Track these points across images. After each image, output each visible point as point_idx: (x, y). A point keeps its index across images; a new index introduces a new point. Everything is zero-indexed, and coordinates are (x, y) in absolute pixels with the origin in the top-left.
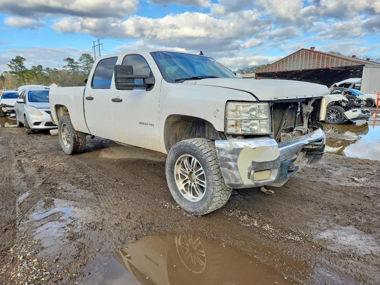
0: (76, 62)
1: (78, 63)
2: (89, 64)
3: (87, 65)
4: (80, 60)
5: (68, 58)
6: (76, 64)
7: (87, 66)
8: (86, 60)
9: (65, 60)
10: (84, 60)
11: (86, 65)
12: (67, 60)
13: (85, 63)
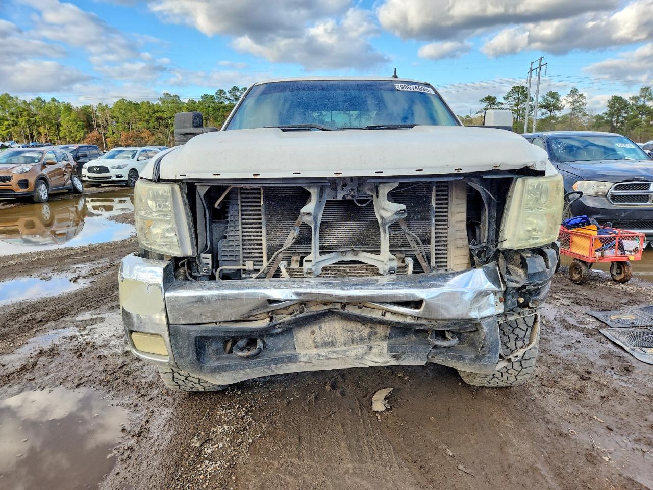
0: (498, 103)
1: (502, 103)
2: (521, 103)
3: (517, 105)
4: (507, 98)
5: (486, 97)
6: (498, 105)
7: (516, 108)
8: (517, 96)
9: (481, 101)
10: (514, 97)
11: (515, 105)
12: (485, 101)
13: (514, 102)
